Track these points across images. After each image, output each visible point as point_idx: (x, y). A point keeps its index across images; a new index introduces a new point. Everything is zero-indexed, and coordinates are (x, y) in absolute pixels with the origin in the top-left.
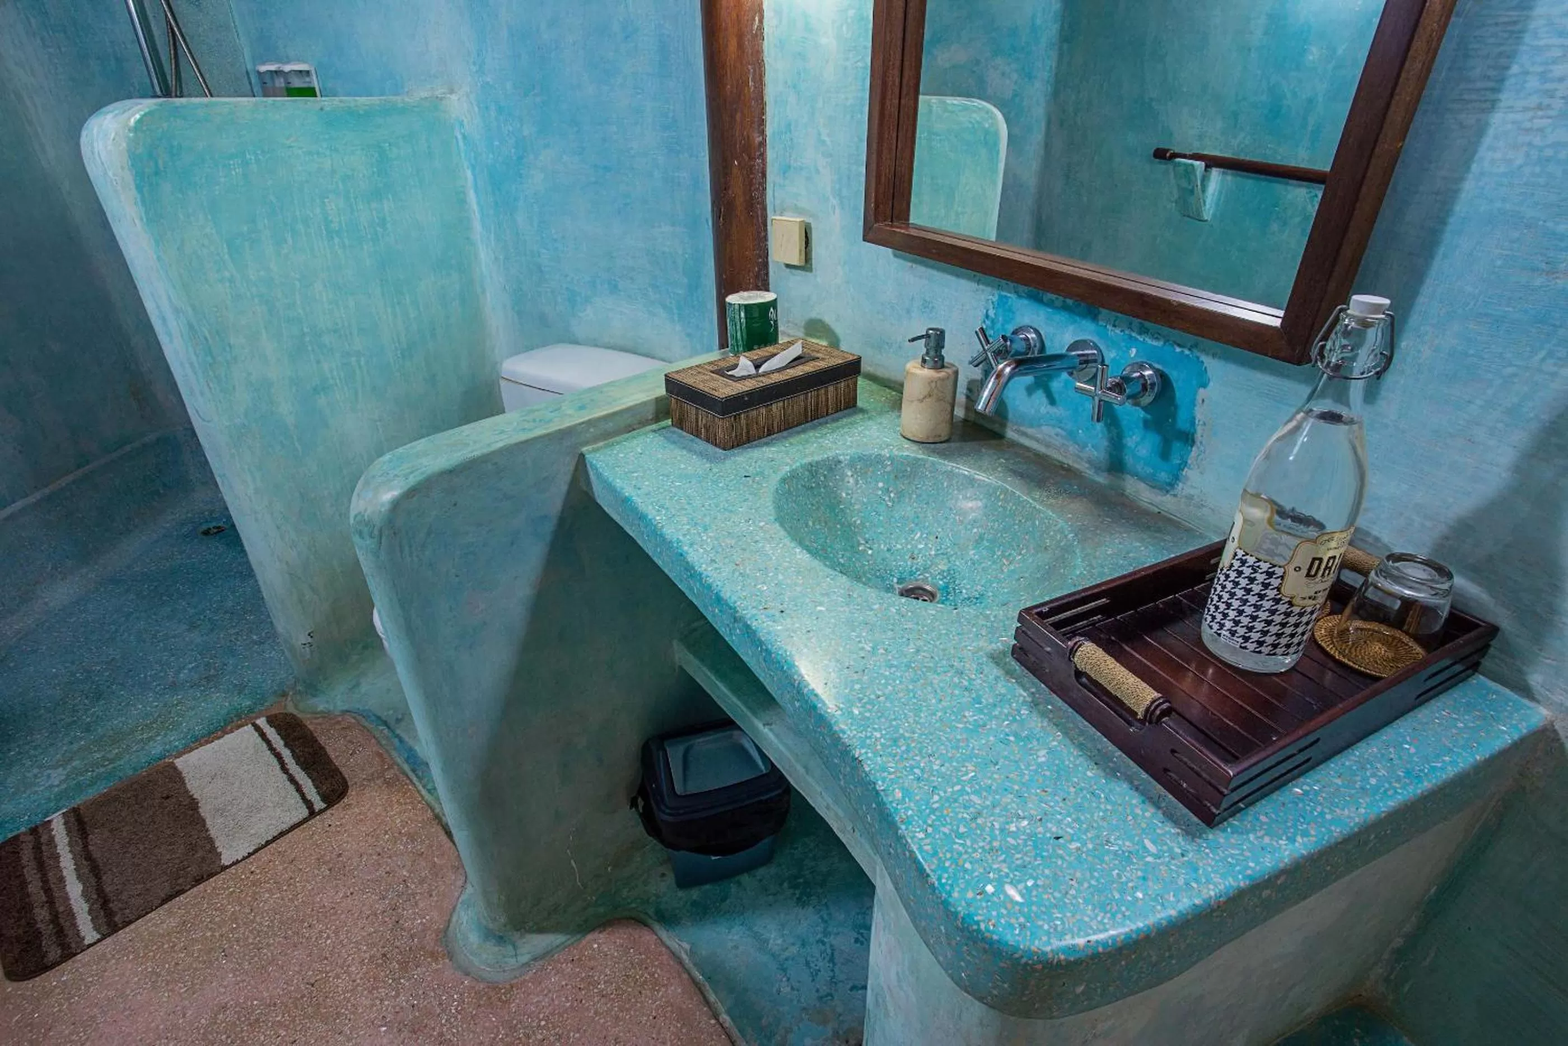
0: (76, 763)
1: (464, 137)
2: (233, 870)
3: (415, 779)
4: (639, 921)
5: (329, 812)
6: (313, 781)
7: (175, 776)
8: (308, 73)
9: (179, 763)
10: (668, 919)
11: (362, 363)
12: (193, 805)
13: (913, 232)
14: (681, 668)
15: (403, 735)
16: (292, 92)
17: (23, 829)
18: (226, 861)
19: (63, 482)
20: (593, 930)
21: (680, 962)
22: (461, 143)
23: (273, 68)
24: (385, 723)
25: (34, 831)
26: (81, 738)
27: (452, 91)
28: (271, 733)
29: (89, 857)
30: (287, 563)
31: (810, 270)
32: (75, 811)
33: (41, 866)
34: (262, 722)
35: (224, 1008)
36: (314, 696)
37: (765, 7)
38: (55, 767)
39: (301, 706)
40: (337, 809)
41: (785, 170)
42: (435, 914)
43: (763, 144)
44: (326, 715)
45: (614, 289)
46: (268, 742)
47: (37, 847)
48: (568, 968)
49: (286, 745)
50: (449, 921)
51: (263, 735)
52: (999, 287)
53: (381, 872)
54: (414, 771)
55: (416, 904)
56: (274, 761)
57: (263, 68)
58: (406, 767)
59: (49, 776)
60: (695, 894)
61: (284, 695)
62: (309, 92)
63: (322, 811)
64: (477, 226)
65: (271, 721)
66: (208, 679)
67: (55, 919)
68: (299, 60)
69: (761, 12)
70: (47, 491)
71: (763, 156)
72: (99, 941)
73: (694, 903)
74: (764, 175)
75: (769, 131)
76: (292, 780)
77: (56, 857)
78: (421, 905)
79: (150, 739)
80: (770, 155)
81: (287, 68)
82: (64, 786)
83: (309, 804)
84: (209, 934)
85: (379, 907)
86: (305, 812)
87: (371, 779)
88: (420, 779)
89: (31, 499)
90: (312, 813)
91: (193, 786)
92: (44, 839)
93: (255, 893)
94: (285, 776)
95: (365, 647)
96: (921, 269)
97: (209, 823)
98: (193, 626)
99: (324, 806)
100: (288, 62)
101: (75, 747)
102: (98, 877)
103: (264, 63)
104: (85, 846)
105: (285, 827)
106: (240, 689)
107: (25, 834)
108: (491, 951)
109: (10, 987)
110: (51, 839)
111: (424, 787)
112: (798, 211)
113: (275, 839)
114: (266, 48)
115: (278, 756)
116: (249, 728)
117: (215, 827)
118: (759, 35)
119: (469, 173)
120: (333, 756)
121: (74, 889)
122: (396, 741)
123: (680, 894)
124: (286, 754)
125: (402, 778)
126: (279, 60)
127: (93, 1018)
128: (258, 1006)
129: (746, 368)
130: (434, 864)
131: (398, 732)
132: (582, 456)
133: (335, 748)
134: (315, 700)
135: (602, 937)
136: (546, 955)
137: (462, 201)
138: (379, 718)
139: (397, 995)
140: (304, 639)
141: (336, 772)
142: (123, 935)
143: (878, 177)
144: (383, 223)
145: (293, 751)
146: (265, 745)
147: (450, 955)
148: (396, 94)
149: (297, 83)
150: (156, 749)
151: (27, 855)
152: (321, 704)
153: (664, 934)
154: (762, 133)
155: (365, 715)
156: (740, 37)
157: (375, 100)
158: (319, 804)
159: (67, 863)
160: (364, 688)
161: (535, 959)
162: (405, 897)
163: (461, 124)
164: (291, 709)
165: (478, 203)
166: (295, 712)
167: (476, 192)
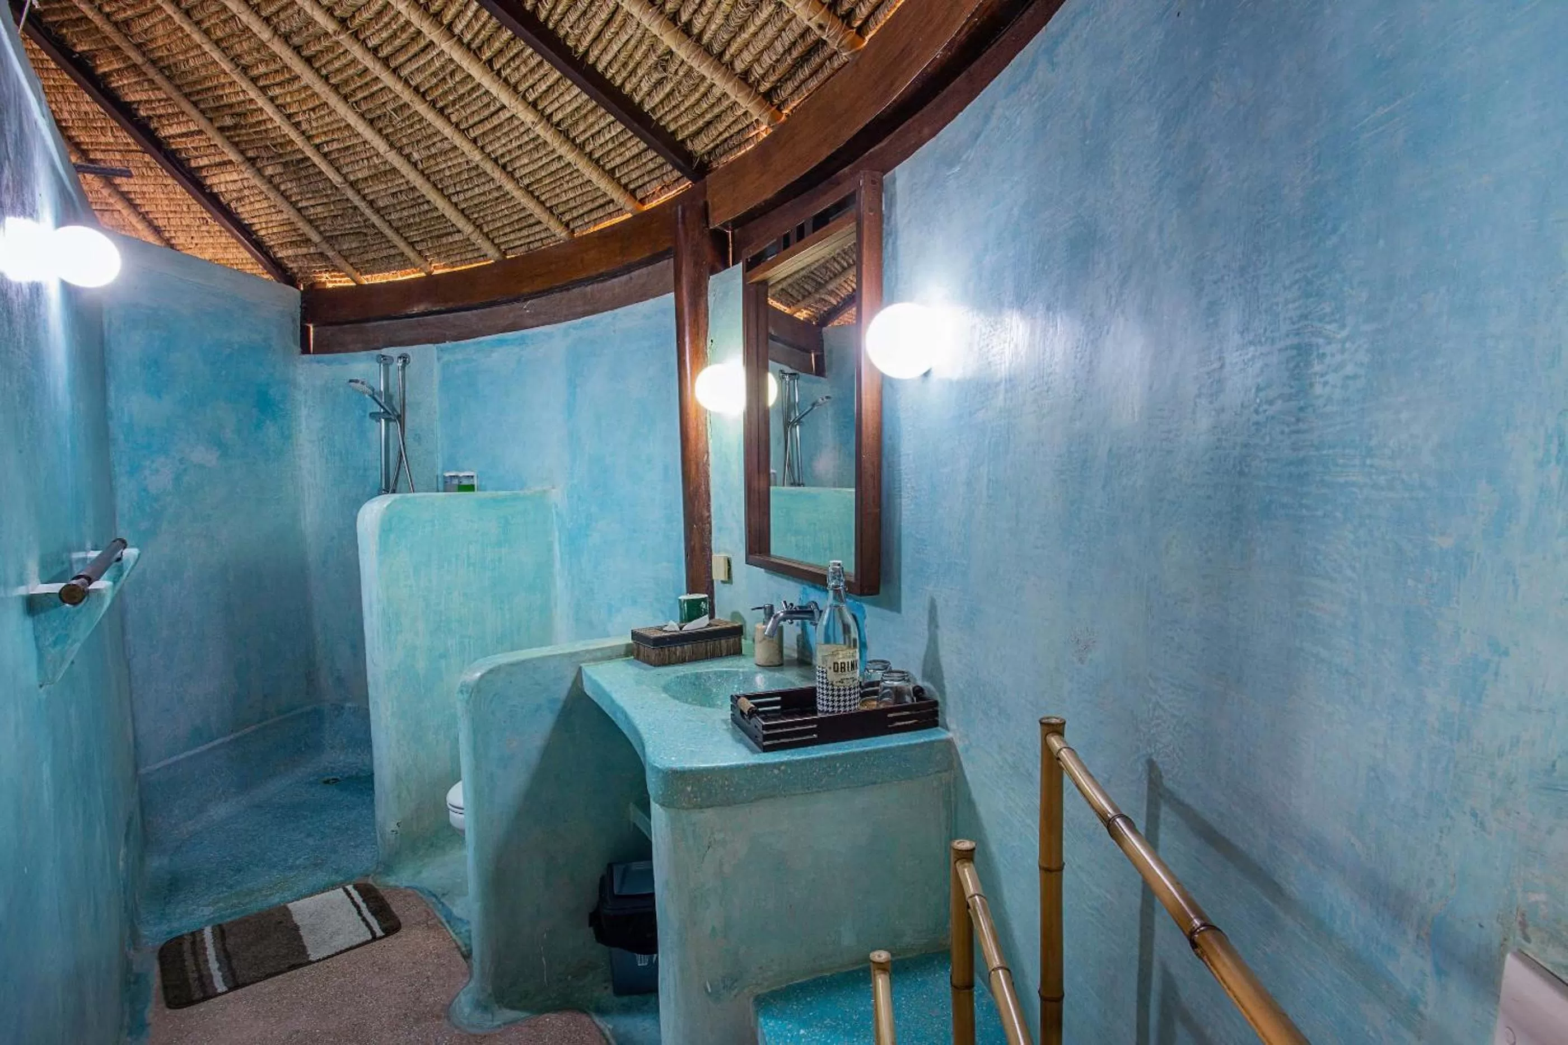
0: (221, 904)
1: (557, 513)
2: (315, 965)
3: (448, 928)
4: (583, 1010)
5: (385, 939)
6: (378, 921)
7: (286, 912)
8: (472, 477)
9: (290, 906)
10: (602, 1011)
11: (471, 643)
12: (297, 928)
13: (772, 560)
14: (634, 824)
15: (446, 903)
16: (462, 488)
17: (186, 931)
18: (311, 958)
19: (248, 730)
20: (548, 1012)
21: (604, 1035)
22: (555, 518)
23: (453, 474)
24: (435, 896)
25: (193, 934)
26: (226, 892)
27: (553, 488)
28: (355, 894)
29: (225, 950)
30: (397, 768)
31: (732, 583)
32: (220, 926)
33: (194, 953)
34: (350, 888)
35: (298, 1032)
36: (388, 875)
37: (710, 451)
38: (208, 905)
39: (378, 881)
40: (391, 939)
41: (720, 529)
42: (444, 997)
43: (709, 516)
44: (395, 888)
45: (635, 602)
46: (352, 899)
47: (193, 943)
48: (526, 1030)
49: (364, 901)
50: (453, 1001)
51: (349, 894)
52: (803, 584)
53: (414, 972)
54: (448, 922)
55: (433, 990)
56: (354, 910)
57: (447, 474)
58: (444, 920)
59: (202, 911)
60: (625, 999)
61: (368, 876)
62: (471, 488)
63: (381, 938)
64: (558, 565)
65: (356, 887)
66: (316, 865)
67: (201, 978)
68: (470, 470)
69: (708, 452)
70: (238, 734)
71: (710, 523)
72: (226, 993)
73: (623, 1005)
74: (710, 533)
75: (712, 510)
76: (364, 919)
77: (205, 949)
78: (436, 991)
79: (271, 895)
80: (713, 523)
81: (461, 474)
82: (212, 916)
83: (373, 933)
84: (294, 995)
85: (408, 989)
86: (370, 937)
87: (419, 923)
88: (451, 927)
89: (228, 739)
90: (375, 938)
91: (297, 919)
92: (198, 939)
93: (327, 977)
94: (360, 918)
95: (432, 845)
96: (776, 578)
97: (305, 939)
98: (309, 835)
99: (383, 934)
100: (463, 470)
101: (221, 896)
102: (230, 962)
103: (448, 471)
104: (224, 945)
105: (354, 944)
106: (337, 871)
107: (187, 935)
108: (477, 1017)
109: (168, 1011)
110: (203, 940)
111: (454, 931)
112: (726, 551)
113: (347, 950)
114: (452, 462)
115: (358, 907)
116: (341, 890)
117: (308, 940)
118: (707, 464)
119: (557, 534)
120: (394, 910)
121: (214, 965)
122: (440, 906)
123: (616, 999)
124: (363, 906)
125: (440, 925)
126: (457, 470)
127: (216, 1030)
128: (319, 1033)
129: (672, 626)
130: (450, 970)
131: (442, 900)
132: (580, 668)
133: (396, 907)
134: (388, 878)
135: (553, 1016)
136: (513, 1022)
137: (550, 549)
138: (430, 892)
139: (409, 1034)
140: (393, 826)
141: (393, 917)
142: (240, 992)
143: (750, 532)
144: (500, 559)
145: (368, 906)
146: (349, 899)
147: (449, 1018)
148: (521, 489)
149: (465, 482)
150: (275, 900)
151: (187, 946)
152: (391, 881)
153: (597, 1019)
154: (709, 511)
155: (421, 890)
156: (697, 465)
157: (508, 493)
158: (379, 933)
159: (211, 953)
160: (424, 874)
161: (505, 1024)
162: (426, 986)
163: (556, 506)
164: (370, 881)
165: (560, 551)
166: (374, 884)
167: (560, 544)
